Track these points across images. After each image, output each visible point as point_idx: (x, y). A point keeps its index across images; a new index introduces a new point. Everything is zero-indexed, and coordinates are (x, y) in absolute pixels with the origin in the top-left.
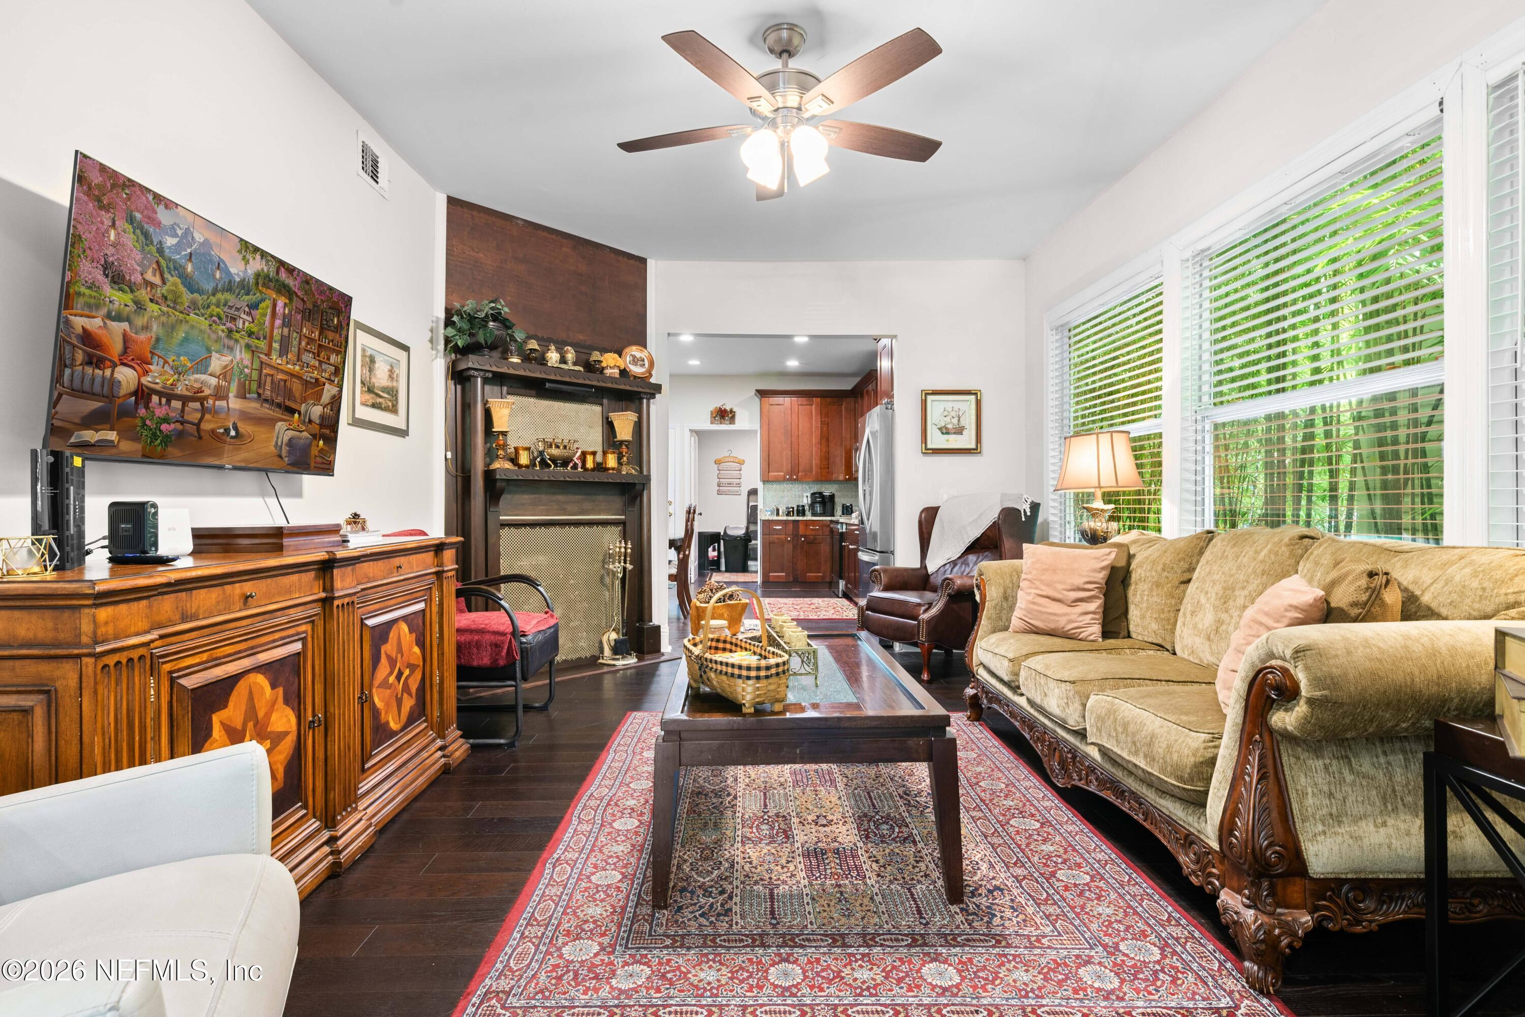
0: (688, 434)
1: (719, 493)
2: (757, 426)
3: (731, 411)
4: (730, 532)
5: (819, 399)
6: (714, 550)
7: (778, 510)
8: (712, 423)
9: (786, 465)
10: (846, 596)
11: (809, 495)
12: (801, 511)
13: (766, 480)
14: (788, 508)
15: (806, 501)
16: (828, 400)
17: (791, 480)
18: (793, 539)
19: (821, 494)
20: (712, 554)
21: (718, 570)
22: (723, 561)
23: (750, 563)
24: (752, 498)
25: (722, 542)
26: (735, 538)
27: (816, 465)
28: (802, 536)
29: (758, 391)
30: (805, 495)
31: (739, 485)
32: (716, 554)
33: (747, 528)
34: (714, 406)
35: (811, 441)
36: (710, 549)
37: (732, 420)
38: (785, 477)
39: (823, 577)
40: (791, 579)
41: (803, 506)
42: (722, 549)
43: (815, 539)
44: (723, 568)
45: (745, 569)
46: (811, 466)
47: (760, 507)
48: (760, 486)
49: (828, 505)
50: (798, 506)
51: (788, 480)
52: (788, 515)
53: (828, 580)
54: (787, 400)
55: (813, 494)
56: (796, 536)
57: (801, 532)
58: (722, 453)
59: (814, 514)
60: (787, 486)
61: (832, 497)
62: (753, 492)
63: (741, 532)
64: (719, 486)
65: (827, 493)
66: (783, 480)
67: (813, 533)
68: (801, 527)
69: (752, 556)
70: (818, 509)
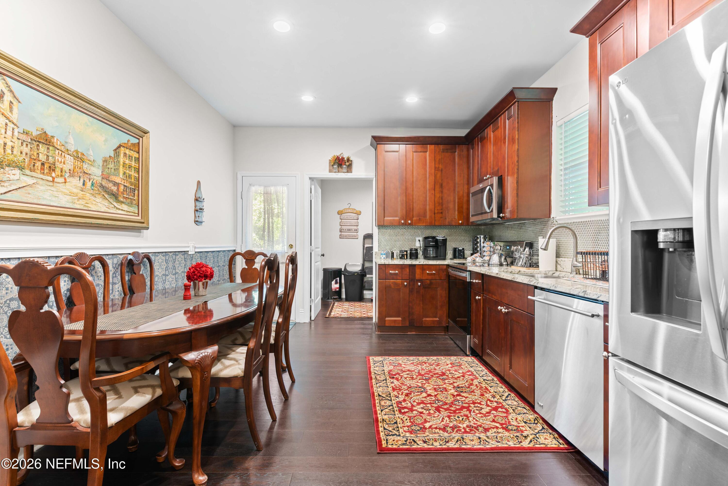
0: (308, 182)
1: (341, 237)
2: (372, 175)
3: (348, 160)
4: (349, 269)
5: (433, 146)
6: (336, 283)
7: (393, 254)
8: (330, 171)
9: (400, 210)
10: (474, 353)
11: (421, 239)
12: (414, 255)
13: (381, 226)
14: (401, 251)
15: (418, 244)
16: (441, 147)
17: (405, 224)
18: (409, 284)
19: (434, 238)
20: (335, 286)
21: (340, 299)
22: (343, 290)
23: (365, 292)
24: (367, 241)
25: (343, 276)
26: (353, 274)
27: (430, 210)
28: (420, 281)
29: (374, 137)
30: (417, 239)
31: (356, 231)
32: (338, 286)
33: (363, 265)
34: (333, 155)
35: (425, 187)
36: (333, 282)
37: (350, 167)
38: (399, 222)
39: (439, 322)
40: (407, 324)
41: (416, 250)
42: (343, 281)
43: (431, 283)
44: (344, 296)
45: (361, 298)
46: (425, 210)
47: (375, 249)
48: (375, 232)
49: (441, 249)
50: (411, 250)
51: (403, 224)
52: (402, 257)
53: (444, 324)
54: (402, 148)
55: (426, 238)
56: (412, 280)
57: (418, 277)
58: (343, 206)
59: (426, 257)
60: (400, 231)
61: (445, 241)
62: (369, 237)
63: (358, 269)
64: (341, 231)
65: (440, 238)
66: (399, 225)
67: (430, 277)
68: (418, 271)
69: (366, 287)
70: (431, 252)
